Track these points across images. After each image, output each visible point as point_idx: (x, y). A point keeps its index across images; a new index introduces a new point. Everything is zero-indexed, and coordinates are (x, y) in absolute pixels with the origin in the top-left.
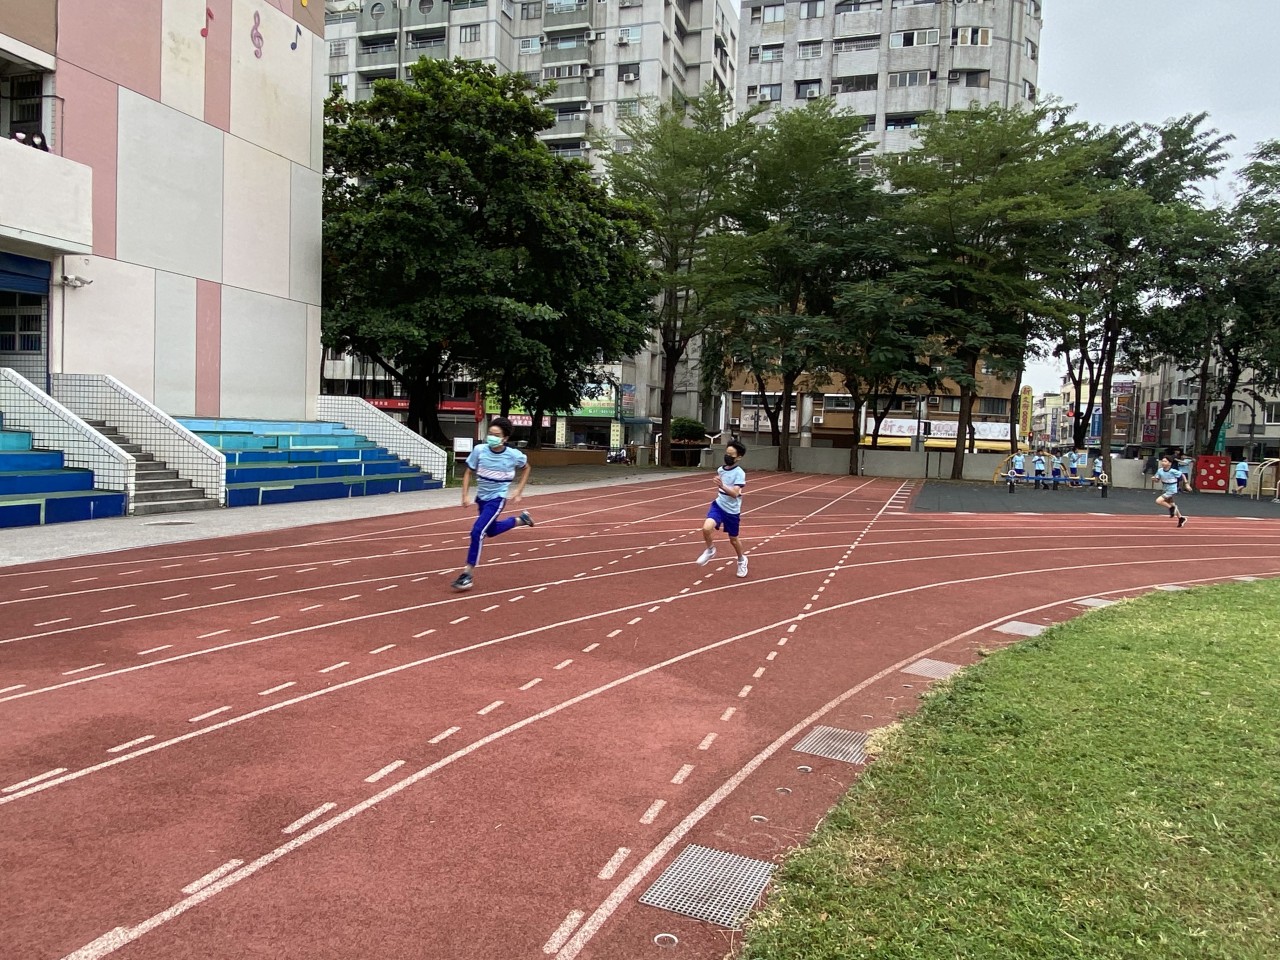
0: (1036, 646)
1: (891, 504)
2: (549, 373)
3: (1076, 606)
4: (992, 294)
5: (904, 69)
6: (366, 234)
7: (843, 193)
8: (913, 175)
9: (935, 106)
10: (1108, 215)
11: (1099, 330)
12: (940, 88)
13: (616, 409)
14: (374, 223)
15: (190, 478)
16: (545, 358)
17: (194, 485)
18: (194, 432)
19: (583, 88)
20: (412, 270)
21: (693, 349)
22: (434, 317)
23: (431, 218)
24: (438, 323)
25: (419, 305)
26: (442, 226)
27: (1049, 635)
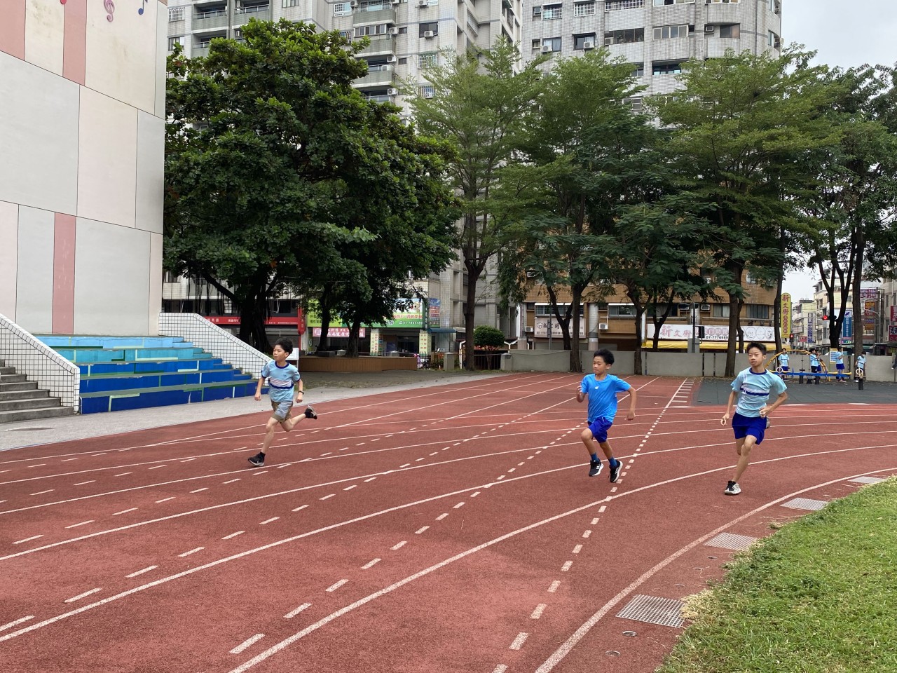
0: (822, 518)
1: (675, 399)
2: (365, 288)
3: (850, 483)
4: (753, 213)
5: (666, 23)
6: (203, 170)
7: (619, 128)
8: (680, 111)
9: (695, 54)
10: (849, 144)
11: (847, 243)
12: (698, 39)
13: (424, 321)
14: (210, 161)
15: (48, 388)
16: (362, 276)
17: (52, 394)
18: (52, 347)
19: (389, 43)
20: (244, 201)
21: (491, 267)
22: (263, 241)
23: (260, 156)
24: (267, 246)
25: (249, 231)
26: (270, 161)
27: (832, 508)
